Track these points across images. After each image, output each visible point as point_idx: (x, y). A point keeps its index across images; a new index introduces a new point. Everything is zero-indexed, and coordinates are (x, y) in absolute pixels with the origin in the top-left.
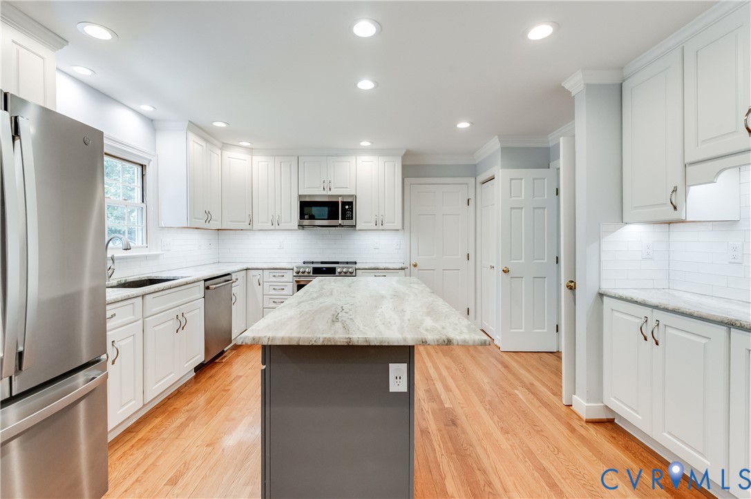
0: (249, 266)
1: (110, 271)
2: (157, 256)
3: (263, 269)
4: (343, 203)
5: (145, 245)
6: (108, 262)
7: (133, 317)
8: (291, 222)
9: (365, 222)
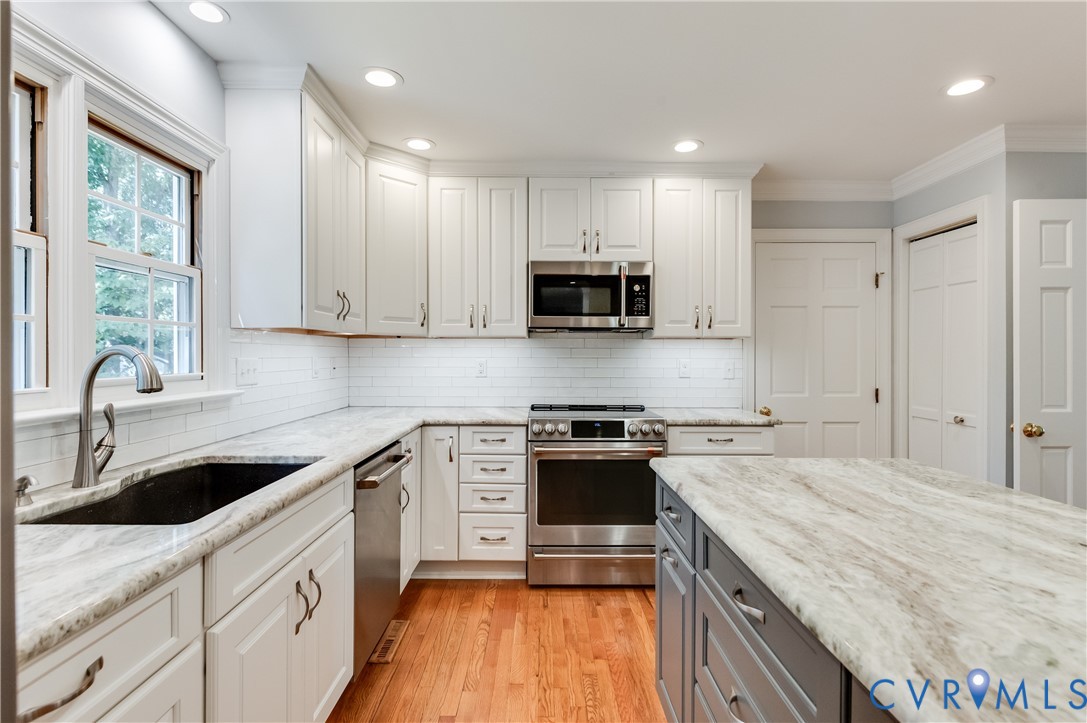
0: (429, 420)
1: (100, 455)
2: (227, 399)
3: (458, 425)
4: (628, 278)
5: (197, 373)
6: (95, 425)
7: (174, 640)
8: (511, 320)
9: (672, 322)
